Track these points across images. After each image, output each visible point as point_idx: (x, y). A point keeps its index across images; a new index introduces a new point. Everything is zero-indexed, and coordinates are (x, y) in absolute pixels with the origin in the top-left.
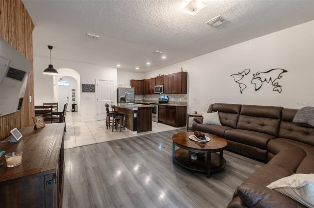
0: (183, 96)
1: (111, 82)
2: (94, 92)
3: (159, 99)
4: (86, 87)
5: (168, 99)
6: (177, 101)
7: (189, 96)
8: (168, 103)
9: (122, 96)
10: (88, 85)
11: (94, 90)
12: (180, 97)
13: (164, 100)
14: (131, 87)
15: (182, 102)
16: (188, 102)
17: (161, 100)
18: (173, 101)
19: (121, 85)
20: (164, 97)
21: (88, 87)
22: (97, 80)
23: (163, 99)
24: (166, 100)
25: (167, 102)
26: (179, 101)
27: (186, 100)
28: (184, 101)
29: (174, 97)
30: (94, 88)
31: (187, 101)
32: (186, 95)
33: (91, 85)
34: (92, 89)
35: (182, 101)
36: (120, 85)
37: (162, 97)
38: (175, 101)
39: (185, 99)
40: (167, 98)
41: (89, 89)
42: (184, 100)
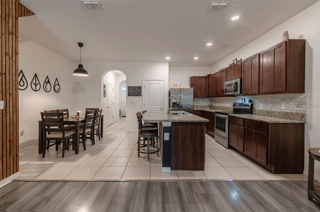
0: (292, 99)
1: (161, 83)
2: (141, 95)
3: (234, 105)
4: (132, 89)
5: (252, 105)
6: (274, 110)
7: (311, 98)
8: (252, 113)
9: (174, 101)
10: (134, 87)
11: (141, 93)
12: (283, 100)
13: (243, 107)
14: (189, 87)
15: (287, 113)
16: (308, 113)
17: (238, 107)
18: (264, 109)
19: (176, 85)
20: (243, 102)
21: (134, 90)
22: (143, 80)
23: (240, 105)
24: (248, 107)
25: (251, 111)
26: (279, 110)
27: (304, 109)
28: (294, 111)
29: (265, 102)
30: (141, 91)
31: (305, 111)
32: (302, 96)
33: (138, 87)
34: (138, 92)
35: (287, 111)
36: (174, 85)
37: (240, 101)
38: (270, 110)
39: (298, 106)
40: (250, 104)
41: (135, 92)
42: (295, 109)
